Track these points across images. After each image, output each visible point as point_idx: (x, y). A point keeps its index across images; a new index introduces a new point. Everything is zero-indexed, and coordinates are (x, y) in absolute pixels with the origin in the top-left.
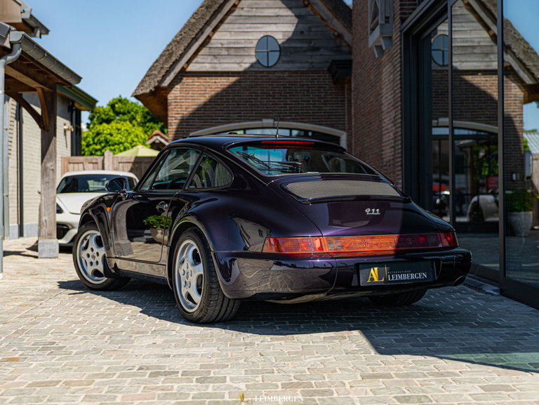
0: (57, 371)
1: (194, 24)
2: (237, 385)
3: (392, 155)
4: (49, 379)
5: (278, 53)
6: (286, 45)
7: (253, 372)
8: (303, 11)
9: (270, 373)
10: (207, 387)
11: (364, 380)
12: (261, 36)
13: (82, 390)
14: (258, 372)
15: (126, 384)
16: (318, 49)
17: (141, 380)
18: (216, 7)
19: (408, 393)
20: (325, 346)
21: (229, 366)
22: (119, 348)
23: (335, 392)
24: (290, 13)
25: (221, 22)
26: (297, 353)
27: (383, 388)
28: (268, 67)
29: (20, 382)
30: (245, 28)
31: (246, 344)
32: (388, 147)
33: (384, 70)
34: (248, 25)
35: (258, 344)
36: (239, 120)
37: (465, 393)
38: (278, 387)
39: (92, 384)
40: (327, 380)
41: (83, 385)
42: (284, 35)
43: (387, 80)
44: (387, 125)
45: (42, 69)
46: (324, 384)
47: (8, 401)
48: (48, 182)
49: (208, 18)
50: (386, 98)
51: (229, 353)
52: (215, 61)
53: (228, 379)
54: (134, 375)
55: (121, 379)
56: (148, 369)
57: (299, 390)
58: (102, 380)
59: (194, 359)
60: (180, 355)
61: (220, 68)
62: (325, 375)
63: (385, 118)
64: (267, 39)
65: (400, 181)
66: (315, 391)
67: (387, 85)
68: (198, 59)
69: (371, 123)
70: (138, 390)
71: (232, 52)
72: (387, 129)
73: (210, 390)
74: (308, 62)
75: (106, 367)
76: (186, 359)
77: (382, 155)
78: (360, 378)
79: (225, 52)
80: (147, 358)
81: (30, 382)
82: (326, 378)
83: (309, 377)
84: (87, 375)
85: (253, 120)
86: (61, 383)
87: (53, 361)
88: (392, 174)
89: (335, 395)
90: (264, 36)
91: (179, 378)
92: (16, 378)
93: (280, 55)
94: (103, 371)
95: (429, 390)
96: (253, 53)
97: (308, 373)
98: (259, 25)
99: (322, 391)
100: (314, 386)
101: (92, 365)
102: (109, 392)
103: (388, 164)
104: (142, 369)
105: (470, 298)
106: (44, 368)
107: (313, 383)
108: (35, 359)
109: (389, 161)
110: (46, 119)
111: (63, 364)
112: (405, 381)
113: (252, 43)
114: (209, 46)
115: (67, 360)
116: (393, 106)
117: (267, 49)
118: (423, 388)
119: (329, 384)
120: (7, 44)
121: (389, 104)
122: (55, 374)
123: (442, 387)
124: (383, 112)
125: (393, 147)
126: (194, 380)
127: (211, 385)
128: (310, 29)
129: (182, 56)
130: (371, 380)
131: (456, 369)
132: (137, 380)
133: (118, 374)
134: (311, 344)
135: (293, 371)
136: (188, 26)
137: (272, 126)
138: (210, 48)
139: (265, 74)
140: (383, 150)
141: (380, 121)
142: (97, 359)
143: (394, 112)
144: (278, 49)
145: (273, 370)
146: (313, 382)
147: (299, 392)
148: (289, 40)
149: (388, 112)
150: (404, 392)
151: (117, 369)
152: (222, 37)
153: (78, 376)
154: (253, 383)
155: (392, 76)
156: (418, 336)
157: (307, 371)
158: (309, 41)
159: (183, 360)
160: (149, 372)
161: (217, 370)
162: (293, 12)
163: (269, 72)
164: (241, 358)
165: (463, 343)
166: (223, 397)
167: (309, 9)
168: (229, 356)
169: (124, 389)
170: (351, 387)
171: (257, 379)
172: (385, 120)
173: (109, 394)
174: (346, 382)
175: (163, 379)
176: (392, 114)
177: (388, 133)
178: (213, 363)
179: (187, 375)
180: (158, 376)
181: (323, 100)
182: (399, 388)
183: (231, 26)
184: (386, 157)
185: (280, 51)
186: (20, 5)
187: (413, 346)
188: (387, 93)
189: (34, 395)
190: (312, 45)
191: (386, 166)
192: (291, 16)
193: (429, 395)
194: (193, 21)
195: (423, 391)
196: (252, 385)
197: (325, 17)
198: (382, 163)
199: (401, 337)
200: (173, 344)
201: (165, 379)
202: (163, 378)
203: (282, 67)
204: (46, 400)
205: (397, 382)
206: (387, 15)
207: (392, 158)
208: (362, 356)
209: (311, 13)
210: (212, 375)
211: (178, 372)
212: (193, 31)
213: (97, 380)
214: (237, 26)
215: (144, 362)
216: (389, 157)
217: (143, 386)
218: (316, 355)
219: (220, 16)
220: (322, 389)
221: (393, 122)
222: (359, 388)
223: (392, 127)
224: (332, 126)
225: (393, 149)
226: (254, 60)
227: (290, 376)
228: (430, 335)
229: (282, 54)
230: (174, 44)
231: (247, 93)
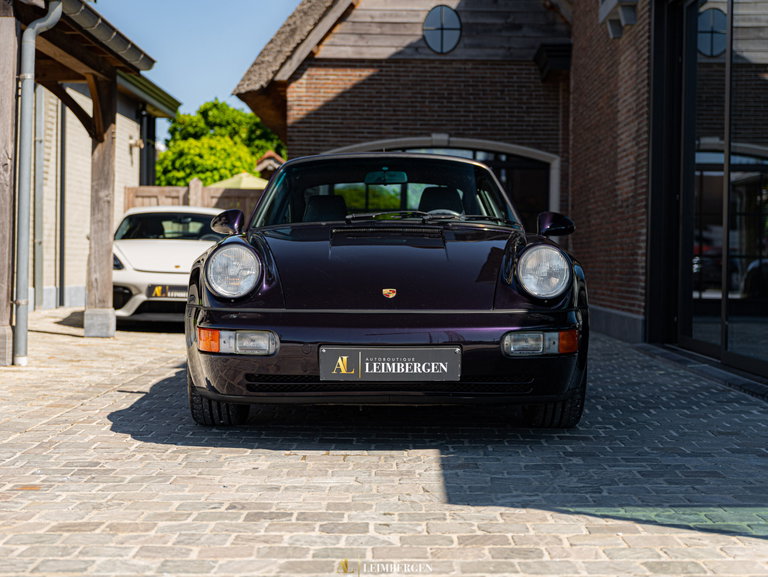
0: (97, 507)
2: (386, 538)
3: (632, 191)
4: (84, 520)
5: (457, 33)
6: (470, 21)
7: (412, 517)
9: (439, 519)
10: (338, 539)
11: (592, 535)
12: (431, 4)
13: (136, 537)
14: (420, 518)
15: (208, 531)
16: (519, 27)
17: (231, 525)
19: (665, 558)
20: (527, 480)
21: (374, 507)
22: (200, 474)
23: (546, 554)
26: (482, 489)
27: (624, 549)
28: (442, 53)
29: (38, 524)
31: (401, 474)
32: (626, 178)
33: (622, 58)
35: (420, 474)
36: (396, 134)
37: (759, 561)
38: (452, 542)
39: (153, 528)
40: (532, 533)
41: (137, 530)
43: (626, 73)
44: (626, 143)
45: (94, 44)
46: (528, 540)
47: (16, 553)
48: (101, 221)
50: (624, 101)
51: (374, 487)
52: (361, 43)
53: (371, 528)
54: (221, 516)
55: (198, 523)
56: (243, 508)
57: (487, 547)
58: (169, 523)
59: (317, 494)
60: (296, 487)
61: (369, 53)
62: (528, 525)
63: (622, 133)
64: (442, 10)
65: (644, 231)
66: (512, 550)
67: (626, 82)
68: (334, 39)
69: (600, 141)
70: (226, 540)
71: (387, 29)
72: (624, 150)
73: (342, 544)
74: (501, 47)
75: (176, 504)
76: (305, 495)
77: (615, 190)
78: (585, 532)
79: (376, 29)
80: (243, 491)
81: (54, 524)
82: (530, 529)
83: (503, 527)
84: (145, 514)
85: (416, 135)
86: (103, 527)
87: (94, 492)
88: (631, 220)
89: (546, 558)
90: (437, 6)
91: (292, 524)
92: (33, 515)
93: (461, 36)
94: (172, 509)
95: (701, 554)
96: (419, 28)
97: (501, 521)
99: (525, 550)
100: (511, 541)
101: (155, 500)
102: (178, 542)
103: (625, 204)
104: (234, 507)
105: (755, 412)
106: (78, 502)
107: (510, 538)
108: (66, 488)
109: (627, 200)
110: (99, 123)
111: (109, 497)
112: (660, 538)
113: (418, 16)
115: (114, 490)
116: (635, 113)
117: (441, 25)
118: (690, 550)
119: (536, 539)
121: (629, 111)
122: (95, 512)
123: (721, 549)
124: (618, 123)
125: (634, 178)
126: (317, 529)
127: (345, 536)
129: (310, 33)
130: (603, 535)
131: (741, 520)
132: (226, 525)
133: (195, 514)
134: (506, 476)
135: (478, 518)
137: (445, 144)
138: (354, 22)
139: (437, 65)
140: (617, 183)
141: (615, 138)
142: (162, 490)
143: (636, 123)
144: (458, 26)
145: (445, 514)
146: (509, 535)
147: (486, 552)
148: (475, 14)
149: (628, 124)
150: (659, 556)
151: (194, 507)
152: (372, 6)
153: (132, 517)
154: (411, 534)
155: (635, 67)
156: (678, 467)
157: (499, 518)
158: (507, 15)
159: (299, 496)
160: (245, 512)
161: (354, 513)
163: (443, 62)
164: (393, 495)
165: (751, 479)
166: (363, 556)
168: (374, 491)
169: (203, 539)
170: (571, 545)
171: (419, 529)
172: (623, 137)
173: (178, 546)
174: (563, 537)
175: (266, 525)
176: (634, 127)
177: (627, 156)
178: (347, 501)
179: (305, 519)
180: (259, 520)
181: (524, 106)
182: (650, 549)
184: (621, 194)
185: (461, 30)
187: (670, 482)
188: (626, 94)
189: (58, 543)
190: (509, 20)
191: (621, 207)
193: (700, 562)
195: (690, 555)
196: (410, 537)
198: (616, 202)
199: (649, 469)
200: (286, 470)
201: (270, 525)
202: (266, 523)
203: (463, 54)
204: (76, 553)
205: (646, 538)
207: (631, 194)
208: (588, 496)
210: (345, 520)
211: (291, 514)
213: (161, 524)
215: (238, 497)
216: (626, 193)
217: (236, 534)
218: (515, 493)
220: (524, 547)
221: (634, 139)
222: (585, 548)
223: (632, 147)
224: (539, 146)
225: (633, 181)
227: (473, 525)
228: (696, 467)
229: (464, 33)
230: (298, 16)
231: (409, 93)
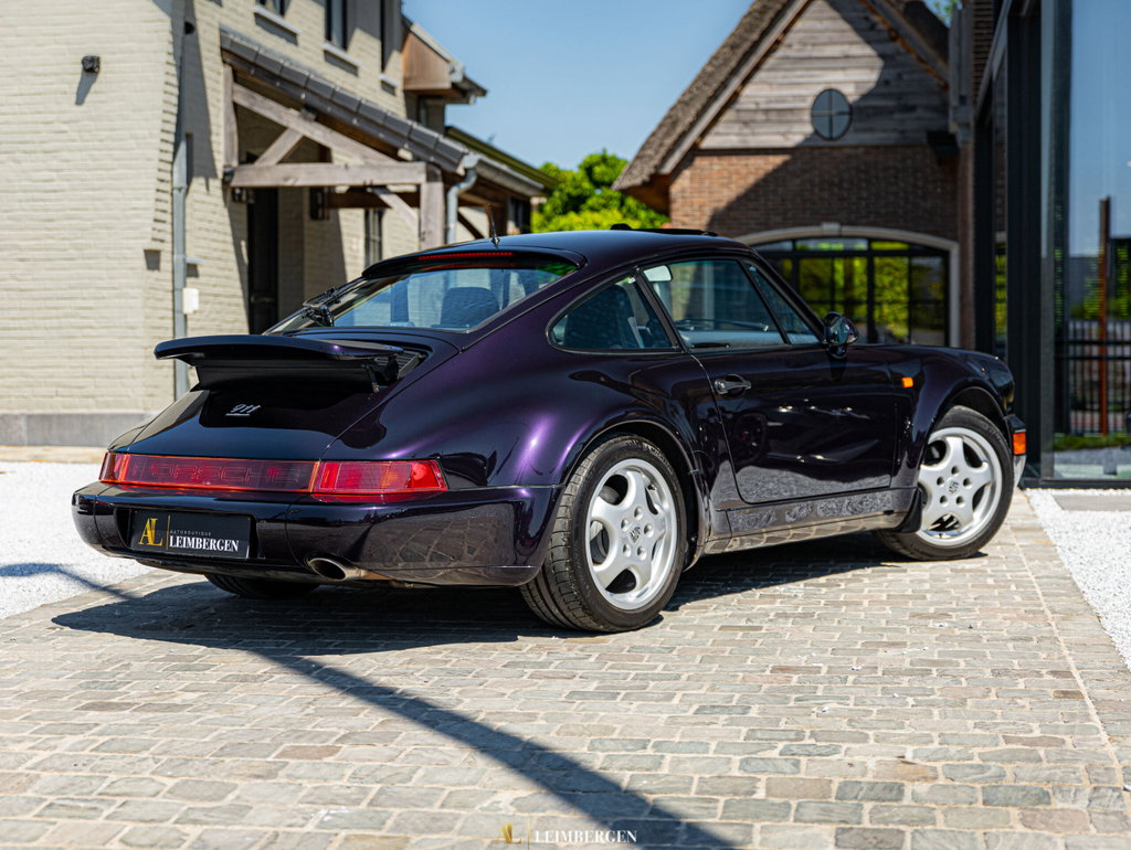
1: (711, 75)
5: (846, 118)
6: (862, 104)
8: (890, 48)
12: (819, 89)
16: (912, 109)
18: (746, 46)
24: (868, 50)
25: (757, 68)
28: (831, 139)
30: (795, 76)
34: (799, 73)
36: (784, 225)
42: (857, 88)
49: (733, 64)
52: (746, 131)
61: (754, 142)
64: (830, 95)
68: (720, 128)
71: (773, 116)
74: (894, 130)
79: (760, 117)
85: (806, 225)
90: (825, 91)
93: (851, 121)
96: (806, 116)
98: (817, 73)
113: (804, 101)
114: (738, 106)
117: (830, 109)
120: (460, 171)
128: (899, 76)
129: (692, 125)
136: (704, 77)
137: (836, 233)
138: (738, 111)
139: (826, 151)
144: (846, 109)
148: (865, 97)
152: (756, 93)
158: (899, 96)
162: (874, 48)
163: (832, 148)
167: (898, 45)
183: (772, 74)
185: (850, 114)
186: (447, 61)
190: (902, 102)
192: (870, 56)
194: (710, 69)
197: (923, 57)
203: (852, 139)
206: (964, 93)
209: (902, 50)
212: (710, 85)
214: (781, 74)
219: (754, 60)
224: (936, 233)
226: (809, 129)
229: (854, 117)
230: (679, 106)
231: (798, 181)
